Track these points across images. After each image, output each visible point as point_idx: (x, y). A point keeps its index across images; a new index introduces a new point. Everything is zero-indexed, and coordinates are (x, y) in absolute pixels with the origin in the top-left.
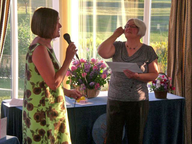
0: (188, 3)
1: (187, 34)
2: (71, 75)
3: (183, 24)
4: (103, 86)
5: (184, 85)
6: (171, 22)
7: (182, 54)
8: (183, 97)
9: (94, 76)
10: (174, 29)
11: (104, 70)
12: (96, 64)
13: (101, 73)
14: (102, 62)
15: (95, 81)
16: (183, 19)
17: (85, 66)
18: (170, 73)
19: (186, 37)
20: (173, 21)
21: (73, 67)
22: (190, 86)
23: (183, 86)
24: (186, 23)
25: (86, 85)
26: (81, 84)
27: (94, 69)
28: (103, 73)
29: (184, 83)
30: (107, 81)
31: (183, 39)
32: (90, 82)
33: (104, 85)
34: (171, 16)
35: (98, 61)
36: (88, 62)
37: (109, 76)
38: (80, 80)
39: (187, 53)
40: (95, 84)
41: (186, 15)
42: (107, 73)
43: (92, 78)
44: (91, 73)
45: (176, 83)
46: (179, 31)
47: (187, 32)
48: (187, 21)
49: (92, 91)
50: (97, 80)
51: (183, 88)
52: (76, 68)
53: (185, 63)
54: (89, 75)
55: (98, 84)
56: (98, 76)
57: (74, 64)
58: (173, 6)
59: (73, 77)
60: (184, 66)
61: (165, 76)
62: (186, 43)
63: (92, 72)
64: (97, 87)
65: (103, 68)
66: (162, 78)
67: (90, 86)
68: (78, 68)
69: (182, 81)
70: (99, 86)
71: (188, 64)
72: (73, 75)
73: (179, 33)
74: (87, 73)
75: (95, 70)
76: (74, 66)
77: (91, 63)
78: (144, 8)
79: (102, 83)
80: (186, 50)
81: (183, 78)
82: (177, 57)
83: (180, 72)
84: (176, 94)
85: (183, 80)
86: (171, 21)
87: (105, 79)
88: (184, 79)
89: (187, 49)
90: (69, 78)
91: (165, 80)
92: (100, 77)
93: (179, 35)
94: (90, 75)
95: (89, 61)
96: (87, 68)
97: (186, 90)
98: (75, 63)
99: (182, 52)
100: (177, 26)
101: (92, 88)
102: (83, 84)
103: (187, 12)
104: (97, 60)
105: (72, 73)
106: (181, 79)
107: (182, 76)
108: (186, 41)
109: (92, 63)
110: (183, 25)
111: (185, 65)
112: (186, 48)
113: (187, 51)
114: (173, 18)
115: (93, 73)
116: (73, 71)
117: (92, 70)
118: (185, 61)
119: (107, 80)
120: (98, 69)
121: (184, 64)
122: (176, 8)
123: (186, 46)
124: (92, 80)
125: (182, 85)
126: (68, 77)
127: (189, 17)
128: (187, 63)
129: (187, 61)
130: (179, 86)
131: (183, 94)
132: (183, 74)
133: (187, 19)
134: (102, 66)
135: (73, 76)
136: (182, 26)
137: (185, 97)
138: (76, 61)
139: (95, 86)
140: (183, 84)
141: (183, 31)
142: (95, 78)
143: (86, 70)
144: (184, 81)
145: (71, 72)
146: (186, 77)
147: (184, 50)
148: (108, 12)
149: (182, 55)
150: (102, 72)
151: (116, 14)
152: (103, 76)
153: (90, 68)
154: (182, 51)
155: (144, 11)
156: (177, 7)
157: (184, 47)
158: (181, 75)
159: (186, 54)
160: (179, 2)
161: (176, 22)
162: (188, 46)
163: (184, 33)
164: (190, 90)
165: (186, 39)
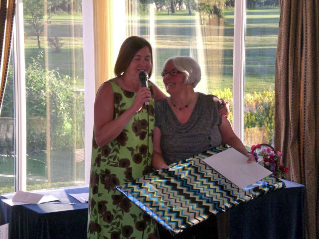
0: (306, 28)
1: (305, 79)
3: (299, 63)
5: (304, 163)
6: (280, 60)
7: (298, 113)
8: (301, 184)
10: (284, 72)
16: (299, 54)
18: (280, 145)
19: (305, 85)
20: (282, 58)
22: (314, 165)
23: (302, 165)
24: (303, 61)
29: (304, 160)
31: (300, 88)
34: (279, 49)
39: (307, 112)
41: (304, 48)
45: (290, 161)
46: (293, 75)
47: (305, 76)
48: (306, 58)
51: (302, 168)
53: (304, 127)
58: (283, 34)
60: (302, 132)
61: (271, 150)
62: (305, 94)
66: (267, 153)
69: (300, 158)
73: (293, 78)
78: (233, 36)
80: (305, 106)
81: (302, 152)
82: (291, 118)
83: (297, 143)
84: (290, 180)
85: (302, 155)
86: (280, 58)
88: (303, 154)
89: (307, 104)
91: (272, 157)
93: (293, 81)
97: (307, 172)
99: (299, 109)
100: (289, 66)
103: (306, 43)
106: (297, 154)
107: (299, 149)
108: (305, 91)
110: (299, 65)
111: (304, 130)
112: (305, 103)
113: (306, 108)
114: (282, 53)
118: (304, 124)
121: (302, 129)
122: (286, 37)
123: (305, 100)
125: (300, 163)
127: (309, 52)
128: (307, 128)
129: (307, 124)
130: (295, 166)
131: (302, 180)
132: (301, 145)
133: (306, 55)
136: (297, 66)
137: (305, 184)
140: (302, 162)
141: (299, 74)
144: (303, 158)
146: (306, 152)
147: (302, 105)
148: (174, 43)
149: (299, 114)
151: (187, 47)
154: (299, 107)
155: (234, 41)
156: (289, 36)
157: (302, 100)
158: (297, 146)
159: (305, 112)
160: (291, 26)
161: (288, 60)
162: (308, 100)
163: (300, 78)
164: (314, 172)
165: (305, 88)
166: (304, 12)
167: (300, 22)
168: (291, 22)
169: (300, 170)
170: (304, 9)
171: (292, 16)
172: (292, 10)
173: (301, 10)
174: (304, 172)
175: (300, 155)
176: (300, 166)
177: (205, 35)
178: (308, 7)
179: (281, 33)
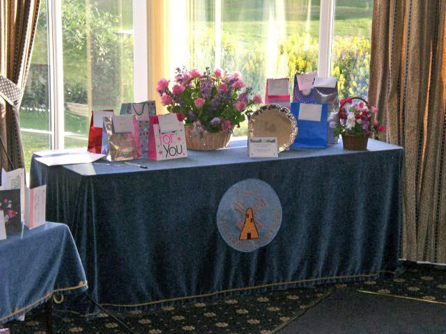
1: (410, 16)
2: (172, 104)
4: (239, 127)
5: (404, 121)
7: (399, 59)
8: (399, 144)
9: (219, 105)
10: (384, 7)
11: (241, 92)
12: (223, 81)
13: (235, 100)
14: (237, 75)
15: (221, 116)
17: (201, 84)
18: (375, 98)
19: (410, 23)
21: (176, 87)
22: (416, 123)
23: (401, 123)
25: (203, 123)
26: (193, 122)
27: (219, 90)
28: (238, 100)
29: (403, 118)
30: (246, 116)
31: (403, 28)
32: (212, 118)
33: (240, 123)
35: (228, 75)
36: (207, 77)
37: (250, 104)
38: (191, 113)
39: (411, 57)
40: (221, 122)
42: (246, 100)
43: (215, 109)
44: (213, 100)
45: (386, 118)
46: (396, 11)
47: (410, 12)
49: (215, 136)
50: (226, 113)
51: (401, 127)
52: (184, 88)
53: (406, 76)
54: (209, 103)
55: (229, 122)
56: (228, 106)
57: (178, 80)
59: (177, 106)
60: (403, 82)
61: (365, 104)
62: (409, 35)
63: (215, 96)
64: (227, 127)
65: (238, 88)
66: (358, 108)
67: (211, 125)
68: (187, 88)
69: (399, 114)
70: (230, 127)
71: (413, 78)
72: (177, 102)
73: (395, 15)
74: (206, 99)
75: (223, 93)
76: (179, 84)
77: (212, 77)
79: (236, 119)
80: (408, 50)
81: (401, 108)
82: (390, 65)
83: (396, 95)
84: (385, 141)
85: (401, 111)
87: (243, 111)
88: (403, 111)
89: (411, 48)
90: (169, 109)
91: (365, 113)
92: (231, 106)
93: (395, 19)
94: (212, 103)
95: (209, 74)
96: (206, 89)
97: (407, 131)
98: (180, 78)
99: (401, 55)
101: (215, 129)
102: (198, 122)
104: (227, 71)
105: (175, 99)
106: (396, 110)
107: (399, 104)
108: (409, 31)
109: (215, 78)
111: (406, 80)
112: (408, 46)
113: (410, 52)
115: (217, 100)
116: (176, 95)
117: (217, 92)
118: (407, 73)
119: (246, 113)
120: (227, 90)
121: (403, 79)
123: (408, 42)
124: (215, 114)
125: (399, 121)
126: (167, 106)
128: (409, 77)
129: (410, 72)
130: (392, 124)
131: (400, 140)
132: (402, 98)
134: (237, 84)
135: (176, 104)
137: (404, 146)
138: (181, 73)
139: (223, 125)
140: (401, 120)
141: (402, 10)
142: (221, 110)
143: (203, 92)
144: (403, 114)
145: (172, 96)
146: (408, 107)
147: (404, 49)
149: (401, 61)
152: (237, 106)
153: (210, 89)
154: (401, 51)
157: (405, 43)
158: (396, 101)
159: (407, 58)
162: (413, 43)
163: (404, 14)
164: (415, 132)
165: (409, 27)
169: (399, 129)
174: (404, 132)
175: (399, 111)
176: (399, 125)
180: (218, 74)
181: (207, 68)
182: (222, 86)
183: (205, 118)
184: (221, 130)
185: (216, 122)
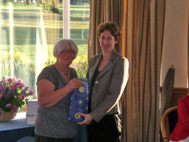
0: (106, 20)
4: (21, 108)
6: (90, 40)
9: (10, 97)
11: (22, 90)
12: (12, 84)
13: (18, 94)
14: (20, 81)
15: (11, 103)
20: (92, 38)
27: (10, 89)
28: (21, 94)
30: (25, 102)
32: (6, 104)
33: (22, 106)
35: (15, 81)
36: (4, 82)
37: (27, 96)
40: (11, 106)
42: (25, 94)
43: (8, 99)
44: (7, 94)
46: (98, 49)
49: (8, 114)
50: (14, 101)
55: (16, 106)
56: (15, 97)
58: (92, 24)
63: (8, 92)
64: (15, 109)
65: (20, 88)
67: (6, 108)
70: (16, 108)
73: (98, 51)
74: (3, 94)
75: (12, 90)
77: (6, 82)
79: (19, 104)
86: (90, 38)
87: (23, 99)
92: (18, 98)
93: (98, 53)
94: (6, 96)
95: (5, 80)
96: (3, 89)
100: (96, 43)
101: (8, 110)
104: (14, 79)
109: (8, 83)
114: (92, 35)
115: (9, 94)
119: (25, 100)
120: (15, 89)
122: (94, 26)
124: (8, 102)
134: (20, 86)
139: (12, 108)
142: (12, 100)
143: (1, 90)
150: (19, 92)
152: (20, 97)
153: (5, 88)
155: (63, 24)
156: (96, 25)
160: (97, 19)
161: (95, 40)
166: (104, 11)
167: (102, 17)
168: (97, 17)
170: (104, 9)
171: (97, 13)
172: (97, 10)
173: (102, 10)
177: (45, 19)
178: (107, 8)
179: (91, 23)
180: (10, 80)
181: (3, 78)
182: (12, 87)
183: (3, 104)
184: (11, 110)
185: (8, 106)
